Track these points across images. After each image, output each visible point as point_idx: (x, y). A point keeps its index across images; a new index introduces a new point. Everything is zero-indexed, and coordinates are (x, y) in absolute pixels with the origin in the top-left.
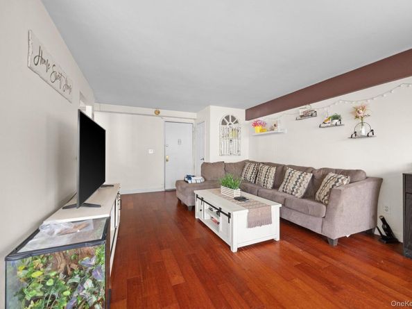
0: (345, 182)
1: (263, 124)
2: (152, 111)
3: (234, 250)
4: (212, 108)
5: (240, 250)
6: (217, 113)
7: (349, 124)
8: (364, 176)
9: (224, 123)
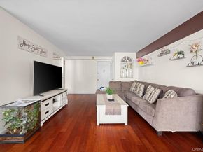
0: (172, 96)
1: (143, 60)
2: (91, 58)
3: (98, 124)
4: (116, 53)
5: (100, 124)
6: (119, 56)
7: (189, 57)
8: (192, 93)
9: (123, 61)
